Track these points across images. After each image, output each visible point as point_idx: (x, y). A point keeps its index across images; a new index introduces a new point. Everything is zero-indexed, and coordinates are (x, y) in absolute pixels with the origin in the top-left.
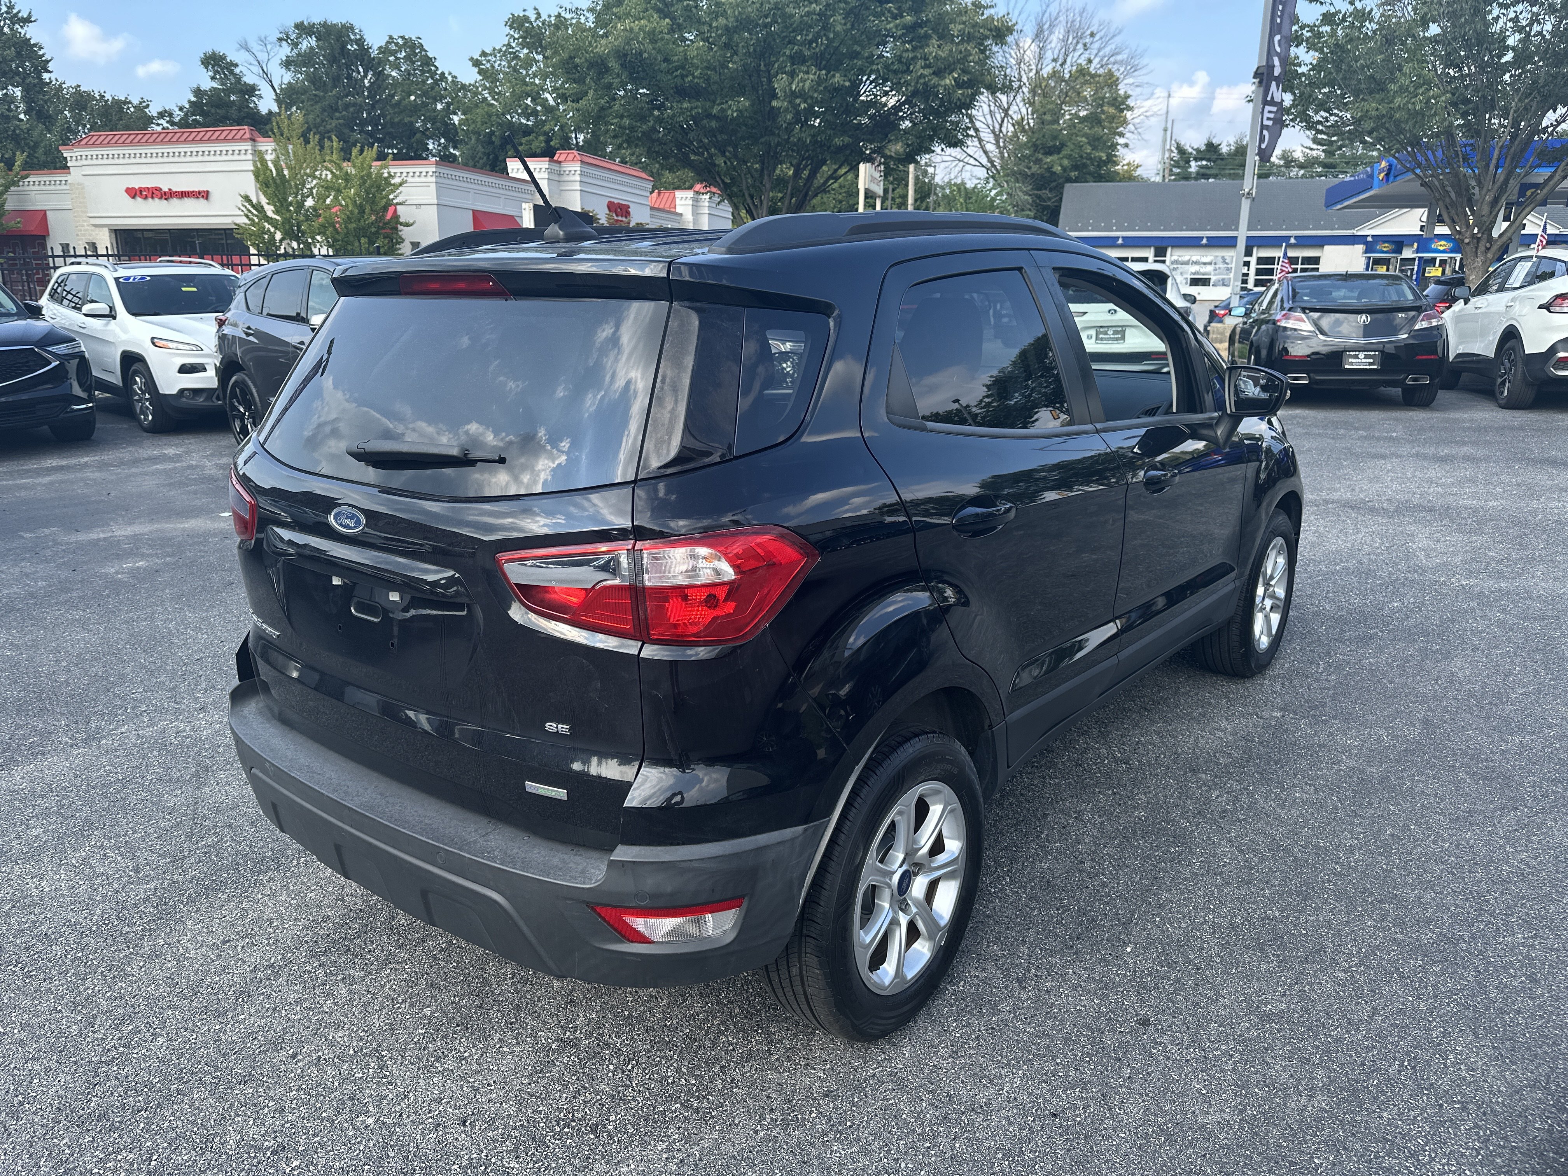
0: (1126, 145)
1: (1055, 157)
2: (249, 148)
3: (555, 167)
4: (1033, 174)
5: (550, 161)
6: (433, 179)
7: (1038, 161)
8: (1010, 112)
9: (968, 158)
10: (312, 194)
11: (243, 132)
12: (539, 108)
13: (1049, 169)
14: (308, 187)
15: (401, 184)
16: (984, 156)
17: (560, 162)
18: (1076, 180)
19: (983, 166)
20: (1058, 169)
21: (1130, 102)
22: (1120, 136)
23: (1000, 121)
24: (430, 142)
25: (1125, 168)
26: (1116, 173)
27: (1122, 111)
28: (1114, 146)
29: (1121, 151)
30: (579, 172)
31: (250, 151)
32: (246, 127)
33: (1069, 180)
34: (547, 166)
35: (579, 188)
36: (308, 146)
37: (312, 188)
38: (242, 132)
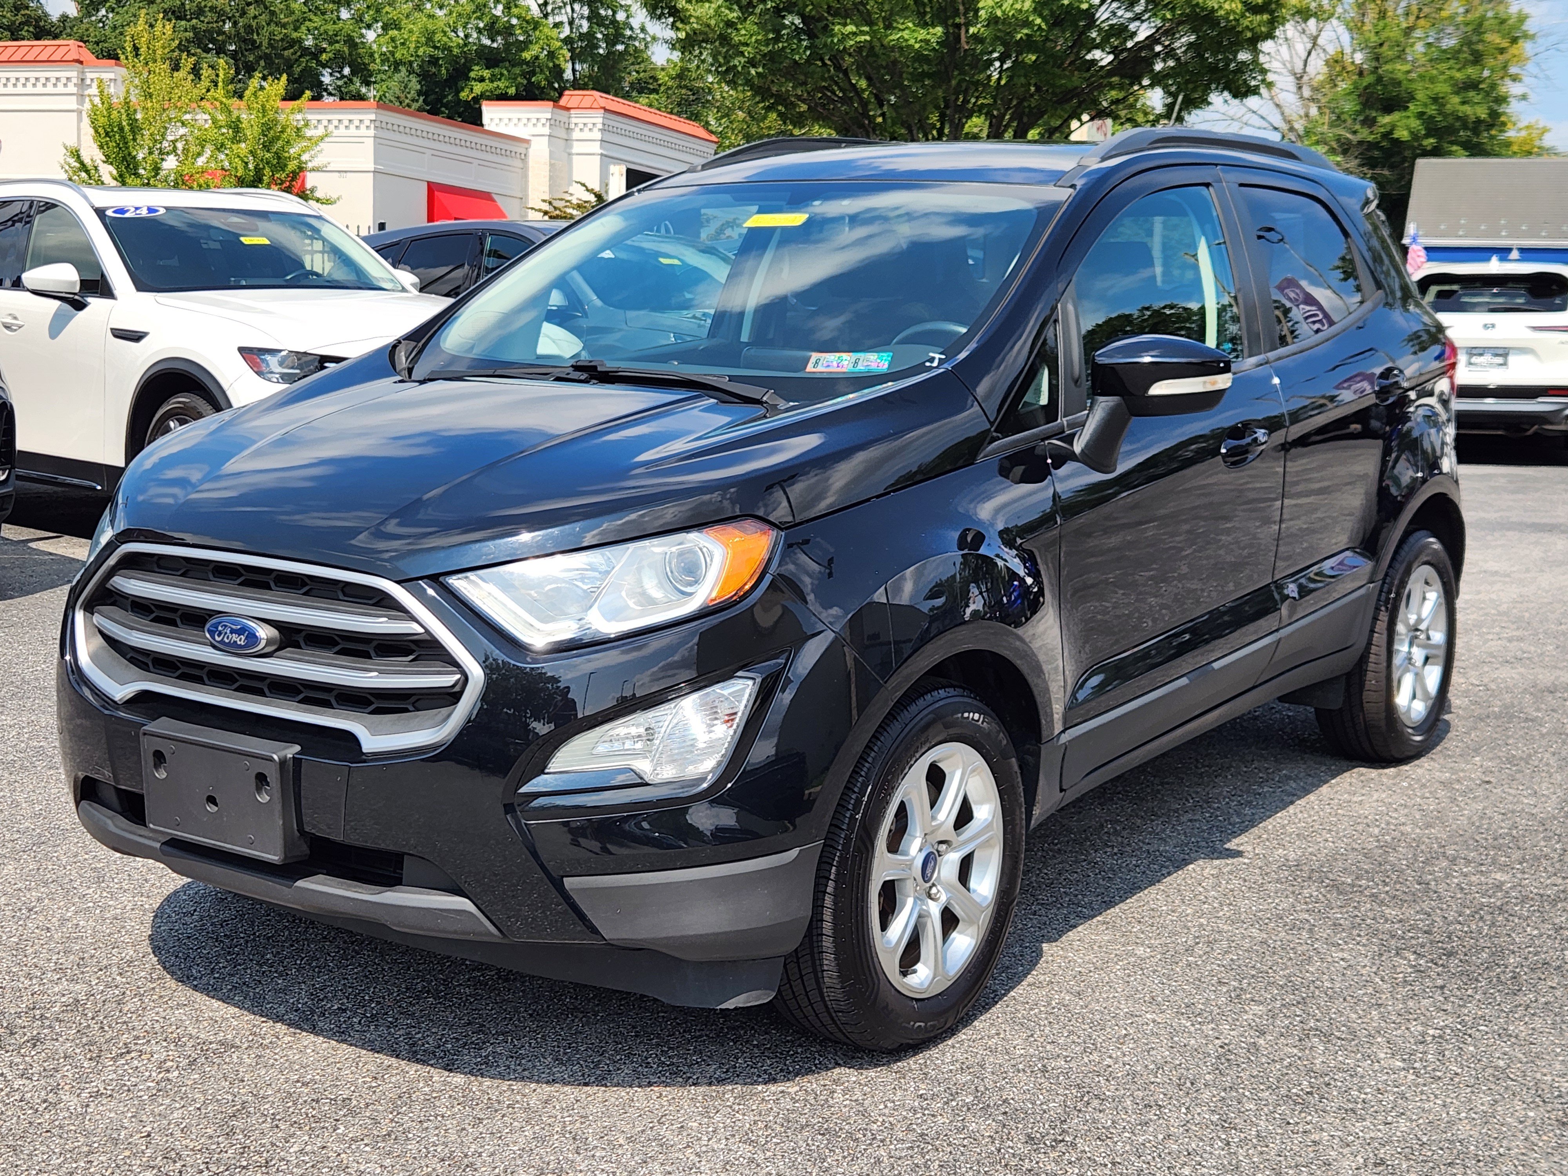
0: (1524, 97)
1: (1396, 116)
2: (75, 74)
3: (562, 115)
4: (1360, 143)
5: (554, 106)
6: (372, 132)
7: (1369, 122)
8: (1320, 41)
9: (1250, 115)
10: (175, 149)
11: (66, 49)
12: (514, 21)
13: (1387, 135)
14: (170, 138)
15: (322, 139)
16: (1276, 111)
17: (568, 109)
18: (1436, 152)
19: (1276, 129)
20: (1402, 134)
21: (1530, 26)
22: (1514, 80)
23: (1304, 55)
24: (326, 72)
25: (1523, 134)
26: (1508, 144)
27: (1514, 40)
28: (1502, 100)
29: (1513, 108)
30: (600, 126)
31: (74, 80)
32: (71, 42)
33: (1426, 154)
34: (549, 116)
35: (600, 151)
36: (176, 74)
37: (174, 142)
38: (63, 50)
